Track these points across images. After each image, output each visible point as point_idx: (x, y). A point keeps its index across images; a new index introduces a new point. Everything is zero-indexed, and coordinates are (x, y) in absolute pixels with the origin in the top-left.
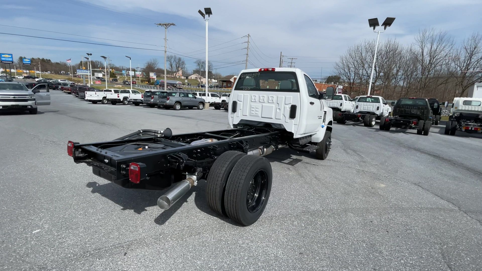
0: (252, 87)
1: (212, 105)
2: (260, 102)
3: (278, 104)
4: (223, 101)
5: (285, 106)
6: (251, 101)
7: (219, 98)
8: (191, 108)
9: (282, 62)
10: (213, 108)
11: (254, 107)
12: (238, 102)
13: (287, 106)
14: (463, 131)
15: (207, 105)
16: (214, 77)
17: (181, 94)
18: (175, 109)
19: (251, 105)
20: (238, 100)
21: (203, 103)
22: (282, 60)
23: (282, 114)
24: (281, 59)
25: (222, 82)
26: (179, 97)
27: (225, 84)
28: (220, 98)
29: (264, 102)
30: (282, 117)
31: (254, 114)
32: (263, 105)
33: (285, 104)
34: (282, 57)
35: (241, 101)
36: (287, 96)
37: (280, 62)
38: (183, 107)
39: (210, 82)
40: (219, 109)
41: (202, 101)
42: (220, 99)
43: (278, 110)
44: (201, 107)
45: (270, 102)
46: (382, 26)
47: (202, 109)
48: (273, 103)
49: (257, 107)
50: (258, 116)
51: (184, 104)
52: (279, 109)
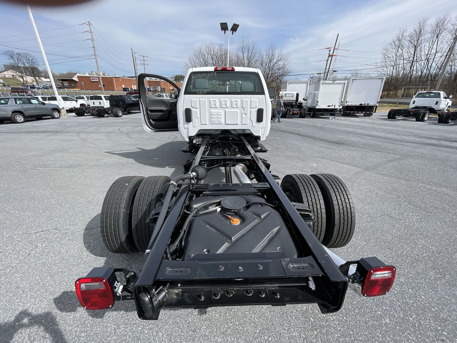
0: (209, 90)
1: (70, 111)
2: (221, 107)
3: (244, 108)
4: (81, 105)
5: (251, 110)
6: (211, 107)
7: (75, 102)
8: (39, 117)
9: (135, 59)
10: (74, 114)
11: (215, 114)
12: (192, 109)
13: (253, 110)
14: (291, 115)
15: (63, 112)
16: (43, 74)
17: (17, 100)
18: (15, 122)
19: (210, 112)
20: (192, 107)
21: (58, 110)
22: (135, 57)
23: (248, 119)
24: (133, 56)
25: (62, 82)
26: (16, 105)
27: (66, 84)
28: (77, 101)
29: (227, 107)
30: (248, 122)
31: (217, 122)
32: (226, 110)
33: (251, 108)
34: (134, 53)
35: (197, 108)
36: (252, 100)
37: (133, 59)
38: (29, 118)
39: (39, 82)
40: (83, 115)
41: (56, 107)
42: (77, 103)
43: (244, 115)
44: (56, 114)
45: (223, 107)
46: (230, 31)
47: (59, 118)
48: (238, 107)
49: (218, 114)
50: (221, 124)
51: (27, 113)
52: (245, 113)
